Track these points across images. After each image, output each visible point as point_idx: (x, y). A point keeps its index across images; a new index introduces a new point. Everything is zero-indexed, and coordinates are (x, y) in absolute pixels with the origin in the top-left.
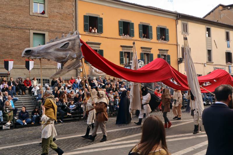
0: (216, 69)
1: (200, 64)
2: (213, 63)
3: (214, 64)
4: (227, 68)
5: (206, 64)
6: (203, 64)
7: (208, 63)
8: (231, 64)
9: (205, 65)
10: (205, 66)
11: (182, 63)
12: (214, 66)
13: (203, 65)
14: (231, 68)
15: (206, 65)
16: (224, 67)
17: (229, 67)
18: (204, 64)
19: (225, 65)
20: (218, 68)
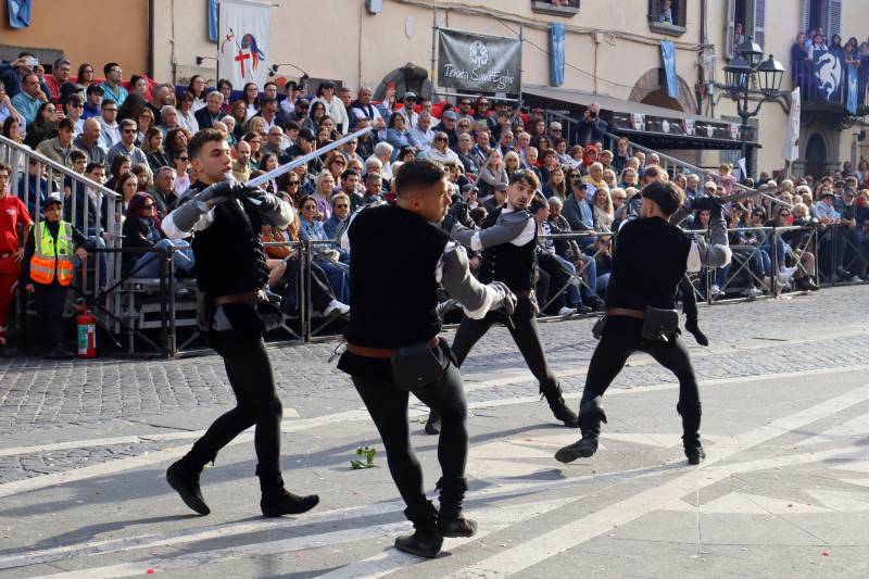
0: (449, 39)
4: (537, 40)
8: (570, 15)
9: (367, 6)
10: (371, 14)
12: (441, 17)
14: (568, 47)
15: (377, 2)
16: (517, 29)
17: (550, 32)
19: (522, 20)
20: (469, 38)
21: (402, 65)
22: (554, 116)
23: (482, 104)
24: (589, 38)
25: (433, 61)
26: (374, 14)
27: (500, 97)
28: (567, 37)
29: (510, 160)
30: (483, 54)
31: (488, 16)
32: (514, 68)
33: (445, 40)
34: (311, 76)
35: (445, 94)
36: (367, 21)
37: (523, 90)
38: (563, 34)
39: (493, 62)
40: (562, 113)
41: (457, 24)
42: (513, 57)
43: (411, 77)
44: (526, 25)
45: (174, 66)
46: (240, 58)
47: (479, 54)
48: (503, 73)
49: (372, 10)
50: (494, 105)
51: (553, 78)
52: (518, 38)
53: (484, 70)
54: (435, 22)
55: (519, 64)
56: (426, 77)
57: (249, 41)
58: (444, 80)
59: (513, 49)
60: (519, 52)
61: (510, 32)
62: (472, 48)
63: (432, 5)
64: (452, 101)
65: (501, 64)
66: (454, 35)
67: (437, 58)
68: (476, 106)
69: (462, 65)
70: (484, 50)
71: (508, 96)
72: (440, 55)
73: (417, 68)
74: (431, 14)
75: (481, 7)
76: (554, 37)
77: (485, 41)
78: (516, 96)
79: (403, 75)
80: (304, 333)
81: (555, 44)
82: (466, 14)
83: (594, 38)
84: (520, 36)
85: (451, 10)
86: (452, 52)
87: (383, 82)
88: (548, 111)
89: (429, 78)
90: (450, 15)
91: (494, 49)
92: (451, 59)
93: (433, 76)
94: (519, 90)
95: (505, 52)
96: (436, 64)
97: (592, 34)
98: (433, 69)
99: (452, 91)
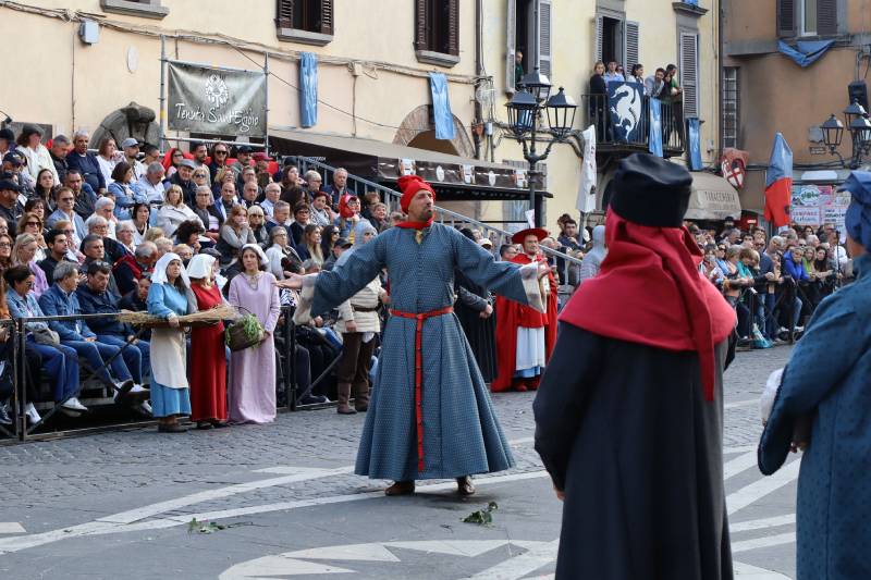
1: (42, 13)
2: (160, 16)
3: (166, 25)
4: (284, 73)
5: (92, 17)
6: (67, 18)
7: (112, 18)
8: (322, 43)
9: (81, 34)
10: (85, 44)
12: (170, 47)
13: (70, 29)
15: (92, 29)
16: (261, 60)
17: (299, 64)
18: (81, 18)
19: (268, 51)
20: (204, 71)
21: (125, 105)
22: (308, 163)
23: (219, 152)
24: (345, 71)
25: (162, 100)
26: (90, 44)
27: (242, 141)
28: (320, 69)
30: (221, 90)
31: (226, 45)
32: (259, 108)
33: (174, 73)
34: (15, 119)
35: (176, 139)
36: (81, 54)
37: (269, 133)
38: (314, 67)
39: (234, 100)
40: (316, 160)
41: (189, 55)
42: (256, 95)
43: (136, 119)
44: (271, 56)
47: (216, 91)
48: (244, 114)
49: (87, 41)
50: (235, 152)
51: (304, 118)
52: (261, 71)
53: (224, 109)
54: (163, 53)
55: (265, 102)
56: (152, 119)
58: (175, 122)
59: (256, 84)
60: (264, 88)
61: (253, 64)
62: (207, 83)
63: (158, 33)
64: (185, 148)
65: (242, 104)
66: (187, 68)
67: (166, 95)
68: (213, 153)
69: (196, 103)
70: (222, 85)
71: (252, 140)
72: (170, 92)
73: (142, 108)
74: (159, 43)
75: (217, 35)
76: (305, 70)
77: (224, 75)
78: (262, 141)
79: (125, 116)
80: (18, 431)
81: (306, 78)
82: (199, 44)
83: (352, 70)
84: (265, 68)
85: (181, 38)
86: (185, 90)
87: (101, 125)
88: (300, 157)
89: (157, 120)
90: (180, 44)
91: (234, 85)
92: (183, 97)
93: (161, 117)
94: (265, 133)
95: (247, 88)
96: (166, 103)
97: (349, 66)
98: (162, 108)
99: (184, 136)
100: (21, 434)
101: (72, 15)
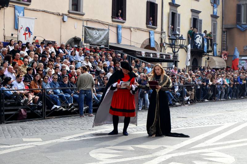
0: (87, 29)
1: (53, 14)
2: (83, 15)
3: (84, 17)
4: (114, 30)
5: (66, 15)
6: (59, 15)
7: (71, 15)
8: (123, 23)
9: (63, 19)
10: (64, 22)
11: (7, 6)
12: (85, 23)
13: (60, 18)
14: (121, 31)
15: (66, 18)
16: (108, 26)
17: (117, 27)
18: (63, 15)
19: (109, 24)
20: (93, 29)
21: (74, 37)
22: (119, 52)
23: (97, 49)
24: (129, 30)
25: (83, 36)
26: (65, 21)
27: (102, 46)
28: (122, 29)
29: (105, 64)
30: (97, 34)
31: (99, 22)
32: (107, 38)
33: (86, 29)
34: (46, 40)
35: (86, 45)
36: (63, 24)
37: (109, 44)
38: (121, 28)
39: (101, 36)
40: (121, 51)
41: (90, 25)
42: (106, 34)
43: (76, 40)
44: (110, 25)
45: (5, 36)
46: (25, 34)
47: (96, 34)
48: (103, 39)
49: (65, 20)
50: (101, 49)
51: (118, 41)
52: (108, 29)
53: (98, 38)
54: (83, 24)
56: (80, 40)
57: (28, 29)
58: (86, 41)
59: (106, 32)
60: (108, 33)
61: (106, 27)
62: (94, 32)
63: (82, 19)
64: (88, 48)
65: (103, 37)
66: (89, 28)
67: (84, 34)
68: (95, 49)
69: (91, 37)
70: (98, 32)
71: (105, 46)
72: (85, 34)
73: (78, 38)
74: (82, 22)
75: (97, 20)
76: (119, 29)
77: (98, 30)
78: (107, 46)
79: (73, 39)
80: (44, 116)
81: (119, 31)
82: (92, 22)
83: (130, 30)
84: (109, 28)
85: (88, 20)
86: (88, 33)
87: (68, 42)
88: (117, 50)
89: (82, 41)
90: (88, 22)
91: (101, 32)
92: (88, 35)
93: (83, 40)
94: (108, 44)
95: (104, 33)
96: (84, 36)
97: (130, 28)
98: (83, 38)
99: (88, 45)
100: (44, 117)
101: (61, 14)
